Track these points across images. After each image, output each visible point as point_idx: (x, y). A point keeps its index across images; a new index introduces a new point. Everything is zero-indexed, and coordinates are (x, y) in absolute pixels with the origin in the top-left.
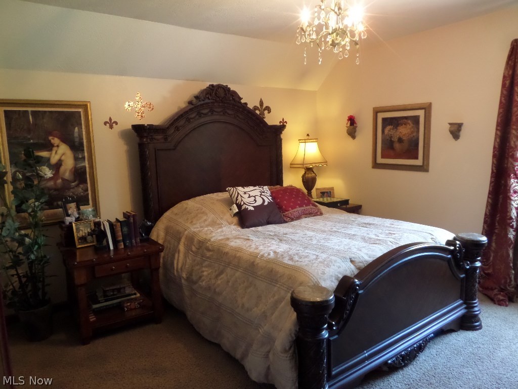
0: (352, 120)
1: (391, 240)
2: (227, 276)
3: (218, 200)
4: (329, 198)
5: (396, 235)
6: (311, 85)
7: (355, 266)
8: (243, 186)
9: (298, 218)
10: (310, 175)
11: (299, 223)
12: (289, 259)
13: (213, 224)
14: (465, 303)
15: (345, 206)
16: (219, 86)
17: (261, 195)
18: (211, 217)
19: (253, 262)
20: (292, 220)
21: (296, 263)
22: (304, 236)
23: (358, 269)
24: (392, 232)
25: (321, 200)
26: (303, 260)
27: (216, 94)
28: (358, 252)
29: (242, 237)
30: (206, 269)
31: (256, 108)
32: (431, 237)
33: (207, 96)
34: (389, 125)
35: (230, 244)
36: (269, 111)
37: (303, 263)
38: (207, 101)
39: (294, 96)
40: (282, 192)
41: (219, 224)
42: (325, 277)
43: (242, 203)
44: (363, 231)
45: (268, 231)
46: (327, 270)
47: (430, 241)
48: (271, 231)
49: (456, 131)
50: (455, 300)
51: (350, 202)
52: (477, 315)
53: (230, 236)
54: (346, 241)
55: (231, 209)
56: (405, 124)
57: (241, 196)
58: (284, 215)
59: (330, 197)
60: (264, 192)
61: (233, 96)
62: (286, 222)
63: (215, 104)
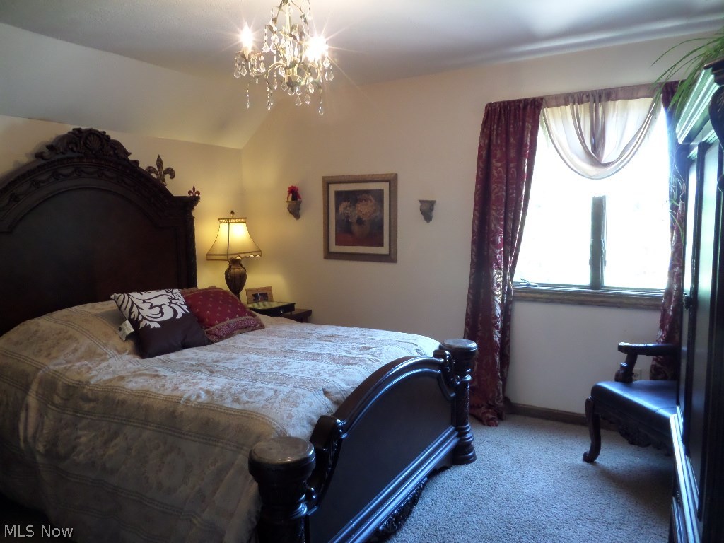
0: (294, 193)
1: (370, 357)
2: (127, 438)
3: (96, 316)
4: (266, 303)
5: (374, 349)
6: (234, 141)
7: (331, 399)
8: (140, 291)
9: (229, 335)
10: (237, 270)
11: (231, 342)
12: (233, 401)
13: (91, 354)
14: (456, 430)
15: (289, 313)
16: (91, 132)
17: (171, 303)
18: (85, 343)
19: (174, 412)
20: (221, 338)
21: (247, 406)
22: (245, 362)
23: (336, 403)
24: (366, 346)
25: (256, 305)
26: (256, 399)
27: (85, 144)
28: (332, 378)
29: (147, 372)
30: (85, 432)
31: (150, 169)
32: (415, 348)
33: (70, 147)
34: (345, 201)
35: (126, 387)
36: (173, 175)
37: (258, 404)
38: (69, 154)
39: (209, 155)
40: (201, 297)
41: (100, 355)
42: (293, 421)
43: (140, 318)
44: (327, 348)
45: (188, 359)
46: (294, 410)
47: (415, 354)
48: (192, 359)
49: (427, 210)
50: (446, 428)
51: (296, 307)
52: (470, 443)
53: (123, 373)
54: (309, 364)
55: (120, 329)
56: (365, 200)
57: (138, 307)
58: (207, 332)
59: (267, 300)
60: (174, 299)
61: (116, 149)
62: (211, 342)
63: (85, 160)
